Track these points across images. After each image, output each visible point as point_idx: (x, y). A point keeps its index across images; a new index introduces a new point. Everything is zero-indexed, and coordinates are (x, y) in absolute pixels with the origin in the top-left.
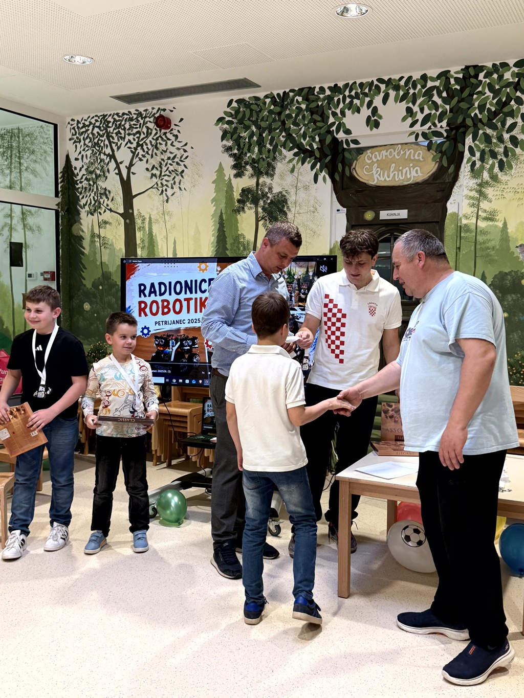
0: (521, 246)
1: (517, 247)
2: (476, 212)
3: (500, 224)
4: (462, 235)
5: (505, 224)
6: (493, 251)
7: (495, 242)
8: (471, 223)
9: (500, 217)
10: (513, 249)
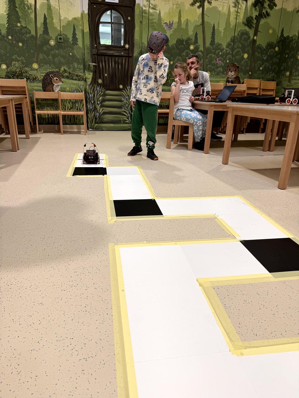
0: (165, 23)
1: (164, 23)
2: (149, 4)
3: (158, 12)
4: (143, 15)
5: (160, 12)
6: (155, 24)
7: (156, 20)
8: (147, 10)
9: (158, 8)
10: (163, 24)
